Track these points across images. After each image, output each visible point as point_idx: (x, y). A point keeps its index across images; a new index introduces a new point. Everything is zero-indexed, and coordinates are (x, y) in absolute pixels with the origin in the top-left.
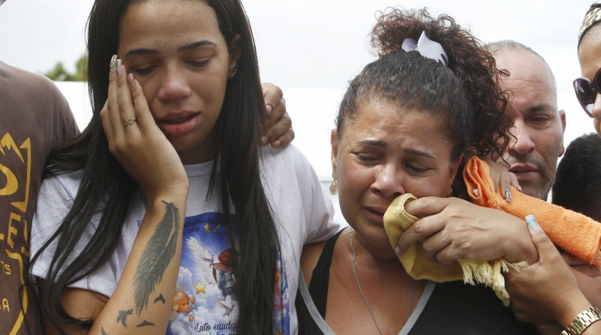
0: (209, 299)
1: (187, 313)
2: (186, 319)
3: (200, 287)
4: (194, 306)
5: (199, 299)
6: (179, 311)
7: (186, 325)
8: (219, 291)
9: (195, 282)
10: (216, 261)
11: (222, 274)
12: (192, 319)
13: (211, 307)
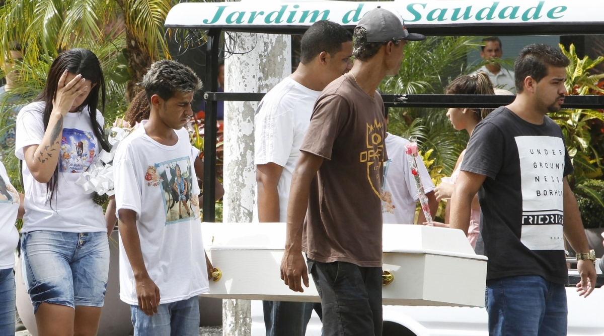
0: (74, 156)
1: (68, 159)
2: (67, 161)
3: (72, 152)
4: (70, 157)
5: (71, 156)
6: (66, 158)
7: (67, 163)
8: (77, 154)
9: (71, 150)
10: (77, 145)
11: (79, 149)
12: (69, 161)
13: (74, 159)
